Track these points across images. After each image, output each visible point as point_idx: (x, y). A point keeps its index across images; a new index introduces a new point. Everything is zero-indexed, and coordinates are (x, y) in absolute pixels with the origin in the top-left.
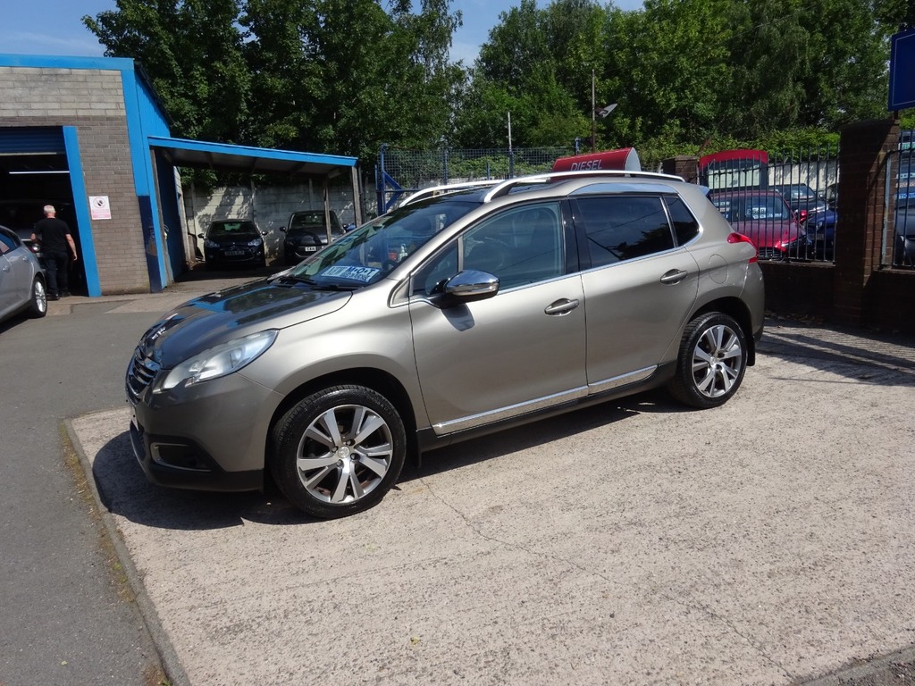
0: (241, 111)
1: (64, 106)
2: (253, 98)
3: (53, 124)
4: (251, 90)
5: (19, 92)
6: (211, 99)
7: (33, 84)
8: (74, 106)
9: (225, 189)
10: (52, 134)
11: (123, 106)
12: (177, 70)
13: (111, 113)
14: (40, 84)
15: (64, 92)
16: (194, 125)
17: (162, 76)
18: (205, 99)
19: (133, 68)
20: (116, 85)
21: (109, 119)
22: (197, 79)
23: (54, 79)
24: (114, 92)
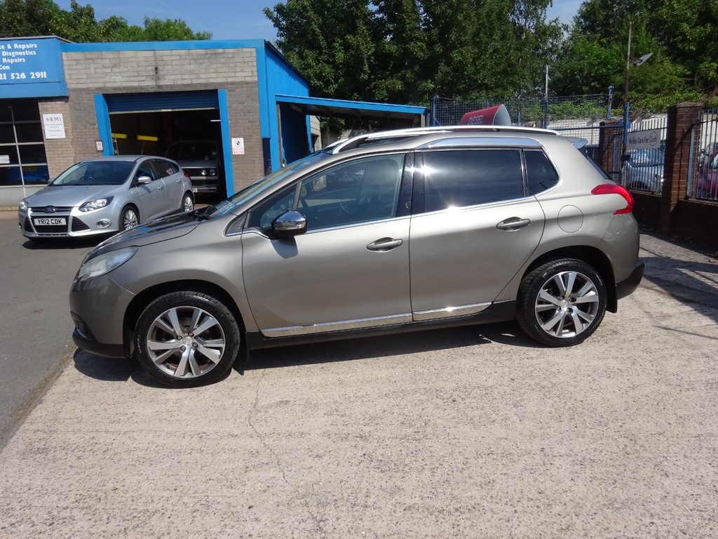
0: (364, 72)
1: (220, 75)
2: (375, 61)
3: (212, 88)
4: (374, 54)
5: (193, 67)
6: (346, 64)
7: (201, 61)
8: (225, 75)
9: (350, 131)
10: (210, 95)
11: (256, 74)
12: (323, 43)
13: (248, 79)
14: (206, 61)
15: (219, 65)
16: (332, 84)
17: (311, 48)
18: (341, 64)
19: (264, 46)
20: (252, 59)
21: (247, 83)
22: (336, 49)
23: (214, 57)
24: (250, 64)
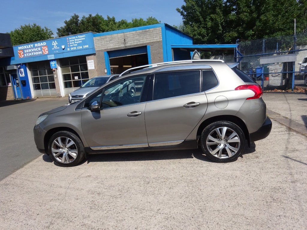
1: (147, 40)
2: (225, 24)
3: (145, 45)
4: (224, 21)
5: (137, 37)
7: (141, 35)
8: (150, 39)
10: (144, 48)
11: (161, 38)
13: (158, 40)
14: (142, 34)
15: (147, 36)
16: (206, 36)
18: (210, 27)
19: (164, 26)
20: (160, 32)
21: (158, 42)
23: (145, 33)
24: (159, 34)
